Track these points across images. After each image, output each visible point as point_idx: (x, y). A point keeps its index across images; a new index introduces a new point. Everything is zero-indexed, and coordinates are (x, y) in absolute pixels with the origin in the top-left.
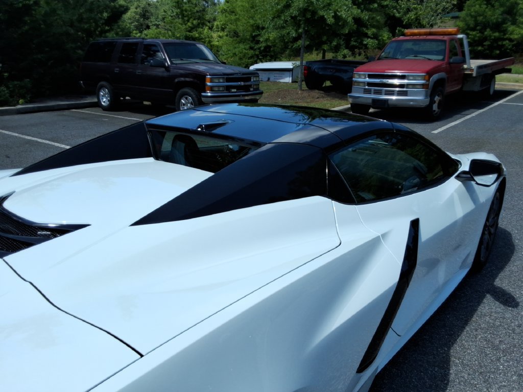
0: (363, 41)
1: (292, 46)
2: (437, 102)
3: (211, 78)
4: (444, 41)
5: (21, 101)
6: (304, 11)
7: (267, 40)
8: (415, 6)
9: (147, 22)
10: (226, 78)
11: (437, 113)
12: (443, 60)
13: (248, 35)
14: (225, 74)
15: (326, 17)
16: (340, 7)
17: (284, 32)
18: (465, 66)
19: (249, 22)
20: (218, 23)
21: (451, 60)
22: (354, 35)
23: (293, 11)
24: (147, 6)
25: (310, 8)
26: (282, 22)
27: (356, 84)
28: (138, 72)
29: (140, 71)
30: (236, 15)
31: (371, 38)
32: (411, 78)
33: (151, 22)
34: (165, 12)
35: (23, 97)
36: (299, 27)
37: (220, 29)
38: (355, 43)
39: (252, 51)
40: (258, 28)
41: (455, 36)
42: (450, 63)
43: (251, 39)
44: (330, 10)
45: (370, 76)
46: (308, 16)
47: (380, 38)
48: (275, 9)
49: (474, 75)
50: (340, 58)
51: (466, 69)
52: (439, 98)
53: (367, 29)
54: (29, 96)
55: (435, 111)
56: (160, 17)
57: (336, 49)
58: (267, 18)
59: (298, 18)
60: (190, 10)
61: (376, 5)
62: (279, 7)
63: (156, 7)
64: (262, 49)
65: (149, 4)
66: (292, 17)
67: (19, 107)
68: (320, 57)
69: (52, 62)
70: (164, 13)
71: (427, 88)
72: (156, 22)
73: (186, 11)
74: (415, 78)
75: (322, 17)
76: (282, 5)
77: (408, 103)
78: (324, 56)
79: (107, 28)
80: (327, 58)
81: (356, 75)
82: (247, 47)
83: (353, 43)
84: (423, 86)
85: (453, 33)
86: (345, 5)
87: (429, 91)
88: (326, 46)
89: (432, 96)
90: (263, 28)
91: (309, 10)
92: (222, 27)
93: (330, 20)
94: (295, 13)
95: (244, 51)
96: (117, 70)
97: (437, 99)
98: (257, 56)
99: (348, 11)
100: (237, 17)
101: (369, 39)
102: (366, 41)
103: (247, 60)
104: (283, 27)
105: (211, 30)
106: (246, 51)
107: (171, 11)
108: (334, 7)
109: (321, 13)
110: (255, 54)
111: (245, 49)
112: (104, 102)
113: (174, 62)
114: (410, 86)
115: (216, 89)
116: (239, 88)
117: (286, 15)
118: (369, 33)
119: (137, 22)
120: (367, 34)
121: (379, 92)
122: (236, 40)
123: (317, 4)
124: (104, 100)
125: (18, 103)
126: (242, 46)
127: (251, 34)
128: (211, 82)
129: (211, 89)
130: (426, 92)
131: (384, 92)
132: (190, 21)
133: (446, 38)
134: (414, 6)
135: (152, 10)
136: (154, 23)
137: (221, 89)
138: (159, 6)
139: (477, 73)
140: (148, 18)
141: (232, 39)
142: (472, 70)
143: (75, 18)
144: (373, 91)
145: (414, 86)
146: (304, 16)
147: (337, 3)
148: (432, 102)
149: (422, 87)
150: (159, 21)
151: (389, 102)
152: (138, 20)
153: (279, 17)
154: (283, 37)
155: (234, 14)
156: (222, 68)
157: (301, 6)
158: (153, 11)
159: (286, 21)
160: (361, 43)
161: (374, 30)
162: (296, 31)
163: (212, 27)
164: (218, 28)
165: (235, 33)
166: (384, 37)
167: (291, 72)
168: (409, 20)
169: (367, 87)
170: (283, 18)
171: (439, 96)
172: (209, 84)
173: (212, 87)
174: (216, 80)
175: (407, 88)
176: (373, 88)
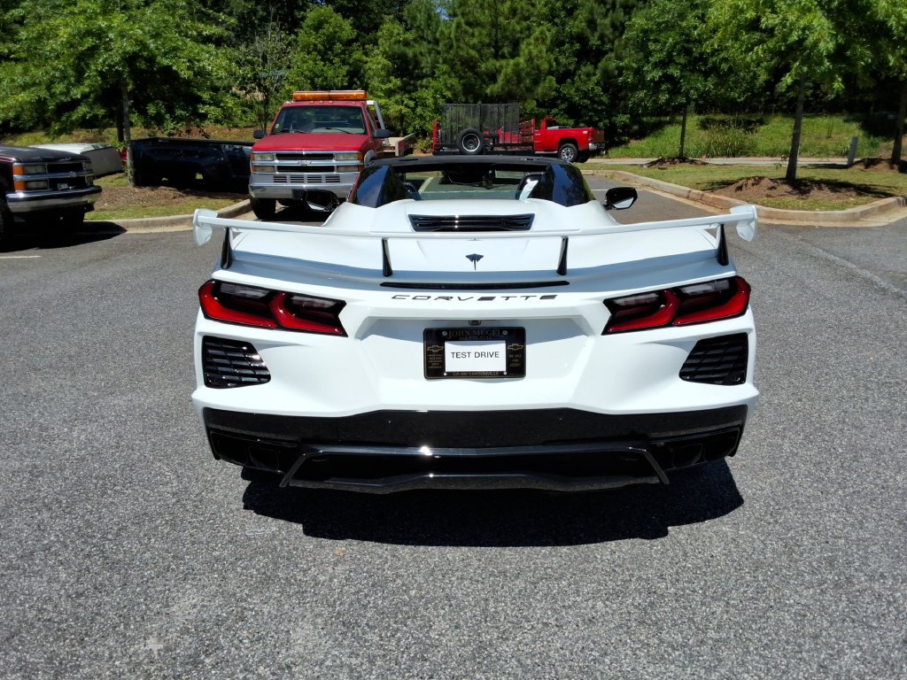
0: (197, 108)
3: (23, 167)
10: (48, 166)
12: (365, 133)
14: (45, 160)
18: (384, 143)
21: (375, 134)
27: (258, 169)
31: (211, 105)
32: (342, 158)
45: (280, 157)
46: (142, 65)
74: (345, 157)
81: (255, 156)
84: (356, 167)
102: (203, 109)
114: (342, 169)
115: (33, 185)
116: (70, 181)
120: (201, 98)
121: (300, 180)
128: (22, 174)
129: (23, 186)
133: (359, 104)
137: (42, 184)
142: (392, 148)
144: (288, 178)
145: (347, 168)
160: (195, 112)
169: (278, 173)
172: (17, 177)
173: (26, 182)
174: (32, 170)
175: (338, 171)
176: (288, 174)
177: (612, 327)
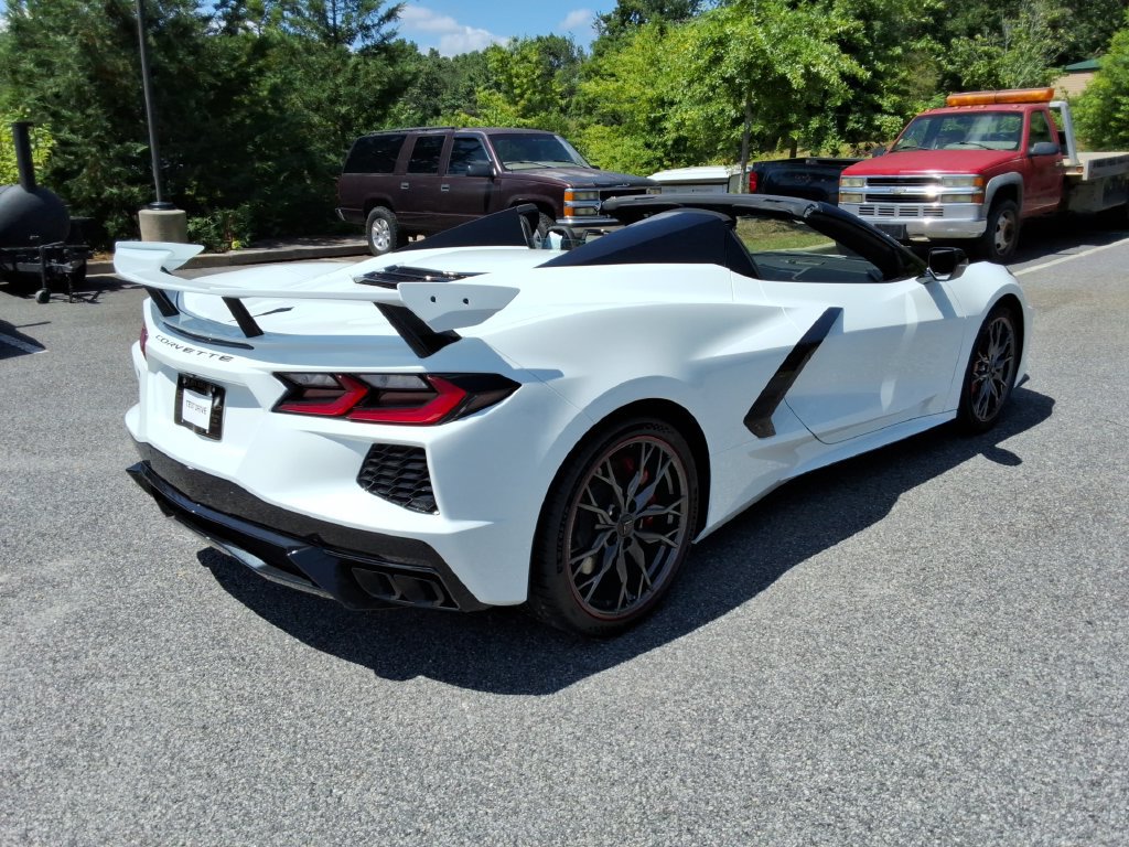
0: (873, 120)
1: (729, 136)
2: (1003, 228)
3: (574, 192)
4: (1019, 114)
5: (235, 244)
6: (748, 68)
7: (680, 125)
8: (986, 48)
9: (434, 101)
10: (602, 192)
11: (1003, 251)
12: (1016, 149)
13: (641, 119)
14: (597, 186)
15: (789, 76)
16: (817, 57)
17: (713, 109)
18: (1066, 162)
19: (643, 93)
20: (581, 99)
21: (1032, 150)
22: (854, 109)
23: (729, 68)
24: (435, 69)
25: (760, 61)
26: (706, 89)
27: (844, 197)
28: (445, 188)
29: (446, 186)
30: (617, 81)
31: (890, 114)
32: (951, 183)
33: (444, 100)
34: (471, 79)
35: (238, 236)
36: (740, 96)
37: (583, 111)
38: (856, 126)
39: (650, 152)
40: (662, 103)
41: (1044, 104)
42: (1030, 156)
43: (648, 128)
44: (798, 63)
45: (871, 182)
46: (756, 75)
47: (909, 113)
48: (693, 66)
49: (1085, 178)
50: (825, 154)
51: (1068, 168)
52: (1007, 221)
53: (882, 97)
54: (248, 235)
55: (999, 245)
56: (462, 90)
57: (818, 138)
58: (678, 83)
59: (737, 81)
60: (527, 73)
61: (899, 50)
62: (701, 62)
63: (454, 71)
64: (670, 143)
65: (439, 66)
66: (725, 80)
67: (231, 253)
68: (786, 155)
69: (285, 174)
70: (469, 83)
71: (983, 202)
72: (453, 101)
73: (517, 76)
74: (955, 182)
75: (783, 78)
76: (707, 57)
77: (943, 229)
78: (793, 153)
79: (379, 112)
80: (799, 156)
81: (844, 181)
82: (640, 142)
83: (851, 125)
84: (973, 196)
85: (1041, 98)
86: (825, 52)
87: (987, 207)
88: (796, 132)
89: (991, 217)
90: (672, 103)
91: (758, 66)
92: (587, 107)
93: (797, 81)
94: (731, 71)
95: (633, 151)
96: (404, 186)
97: (1002, 221)
98: (660, 160)
99: (832, 63)
100: (620, 83)
101: (886, 116)
102: (879, 120)
103: (638, 169)
104: (709, 99)
105: (565, 115)
106: (638, 152)
107: (483, 77)
108: (805, 57)
109: (781, 69)
110: (656, 158)
111: (635, 147)
112: (380, 245)
113: (509, 167)
114: (948, 198)
115: (582, 211)
117: (714, 77)
118: (885, 104)
119: (415, 103)
120: (880, 106)
121: (890, 212)
122: (617, 130)
123: (772, 53)
124: (380, 240)
125: (230, 248)
126: (628, 141)
127: (648, 117)
128: (574, 200)
129: (574, 212)
130: (980, 209)
131: (897, 211)
132: (526, 96)
133: (1023, 108)
134: (983, 48)
135: (446, 77)
136: (448, 104)
137: (592, 211)
138: (458, 69)
139: (1091, 173)
140: (437, 94)
141: (608, 129)
142: (1080, 168)
143: (326, 95)
144: (877, 209)
145: (954, 198)
146: (749, 77)
147: (811, 50)
148: (992, 227)
149: (970, 199)
150: (459, 99)
151: (908, 229)
152: (417, 98)
153: (701, 79)
154: (711, 119)
155: (613, 79)
156: (593, 175)
157: (742, 58)
158: (446, 80)
159: (713, 88)
160: (869, 125)
161: (895, 98)
162: (735, 105)
163: (568, 106)
164: (580, 109)
165: (613, 117)
166: (916, 110)
167: (726, 186)
168: (973, 77)
169: (865, 203)
170: (707, 81)
171: (1006, 217)
172: (569, 203)
173: (575, 208)
174: (583, 197)
175: (942, 202)
176: (877, 205)
177: (281, 407)
